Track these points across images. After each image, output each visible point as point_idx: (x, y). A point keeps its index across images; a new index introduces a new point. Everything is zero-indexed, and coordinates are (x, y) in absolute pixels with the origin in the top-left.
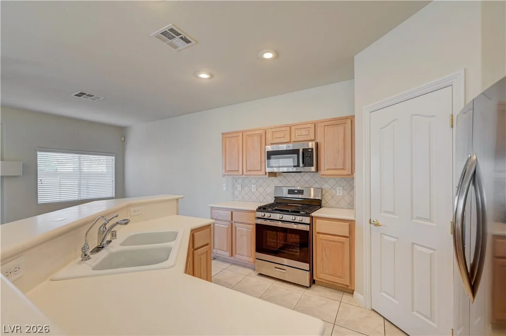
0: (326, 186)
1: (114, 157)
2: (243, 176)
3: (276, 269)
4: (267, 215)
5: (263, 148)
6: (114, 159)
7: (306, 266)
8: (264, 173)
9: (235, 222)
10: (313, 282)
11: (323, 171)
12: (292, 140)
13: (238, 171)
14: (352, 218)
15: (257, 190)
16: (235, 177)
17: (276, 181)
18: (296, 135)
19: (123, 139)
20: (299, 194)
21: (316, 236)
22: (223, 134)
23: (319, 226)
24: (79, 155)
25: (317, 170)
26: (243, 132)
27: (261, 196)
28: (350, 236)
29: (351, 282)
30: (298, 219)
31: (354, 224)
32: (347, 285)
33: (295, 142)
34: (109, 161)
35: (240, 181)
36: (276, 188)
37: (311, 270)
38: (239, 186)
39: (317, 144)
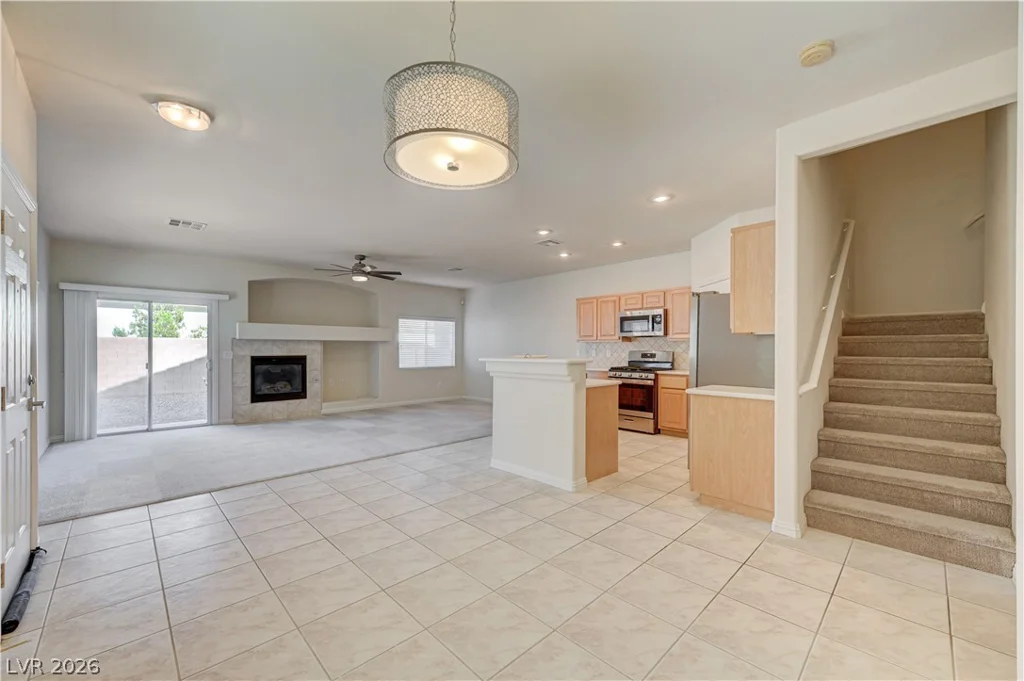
0: (678, 350)
1: (454, 323)
2: (598, 341)
3: (624, 421)
4: (617, 374)
5: (617, 315)
7: (651, 415)
8: (618, 338)
10: (657, 431)
11: (670, 336)
12: (644, 307)
13: (592, 336)
14: (687, 374)
15: (612, 355)
16: (590, 342)
17: (630, 346)
18: (648, 302)
19: (463, 303)
20: (651, 357)
21: (660, 390)
22: (577, 300)
23: (664, 382)
24: (426, 321)
25: (666, 334)
26: (597, 298)
27: (616, 361)
28: (687, 389)
29: (687, 428)
30: (644, 375)
31: (689, 378)
32: (684, 430)
33: (647, 309)
34: (450, 326)
35: (594, 346)
36: (631, 353)
37: (656, 418)
38: (594, 352)
39: (666, 311)
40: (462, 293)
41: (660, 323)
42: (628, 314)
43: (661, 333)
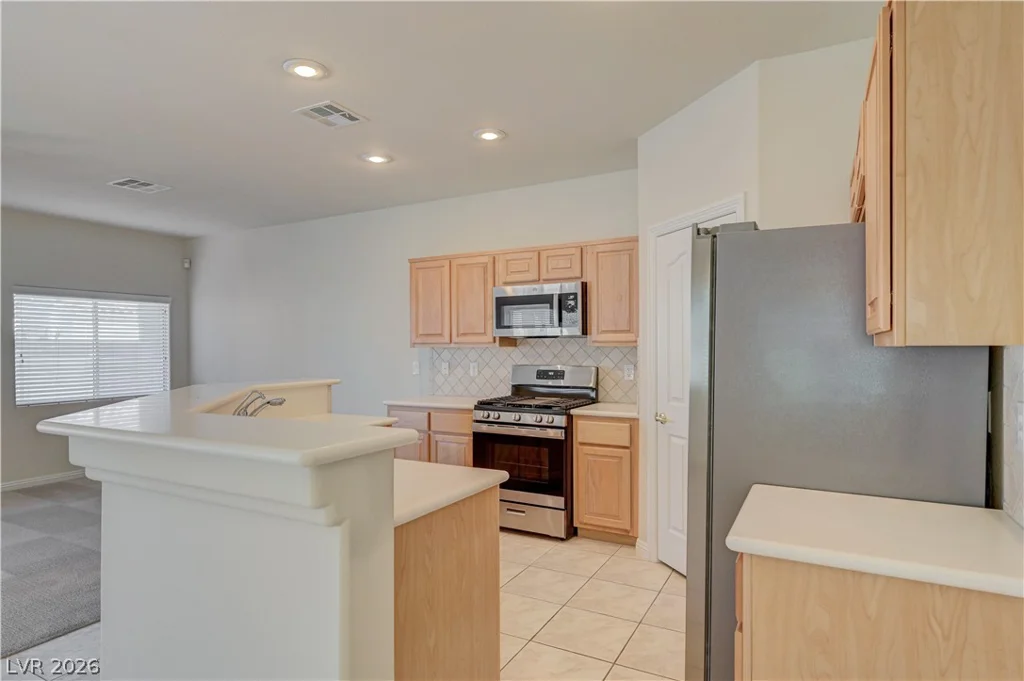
0: (606, 364)
1: (168, 305)
2: (452, 345)
3: (509, 512)
4: (493, 415)
5: (489, 292)
6: (168, 309)
7: (559, 501)
8: (492, 340)
9: (436, 432)
10: (572, 532)
11: (594, 334)
12: (541, 278)
13: (441, 335)
14: (633, 415)
15: (479, 372)
16: (435, 346)
17: (515, 355)
18: (550, 267)
19: (187, 265)
20: (556, 378)
21: (577, 449)
22: (412, 261)
23: (583, 432)
24: (95, 301)
25: (585, 331)
26: (450, 259)
27: (488, 384)
28: (632, 446)
29: (632, 526)
30: (546, 419)
31: (638, 424)
32: (626, 531)
33: (548, 281)
34: (158, 313)
35: (446, 355)
36: (516, 368)
37: (569, 509)
38: (445, 365)
39: (584, 286)
40: (185, 249)
41: (573, 309)
42: (510, 291)
43: (577, 331)
